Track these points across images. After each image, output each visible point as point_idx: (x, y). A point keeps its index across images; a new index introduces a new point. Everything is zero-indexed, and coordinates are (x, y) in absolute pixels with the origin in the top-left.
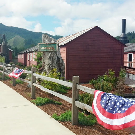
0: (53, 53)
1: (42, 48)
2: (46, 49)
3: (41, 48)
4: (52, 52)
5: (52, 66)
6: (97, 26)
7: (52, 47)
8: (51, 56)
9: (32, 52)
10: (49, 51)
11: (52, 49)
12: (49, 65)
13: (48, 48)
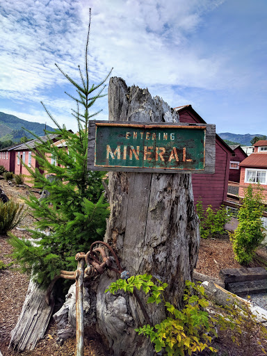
0: (176, 181)
1: (118, 150)
2: (141, 157)
3: (109, 149)
4: (173, 175)
5: (169, 255)
6: (190, 106)
7: (180, 152)
8: (166, 201)
9: (27, 150)
10: (158, 168)
11: (178, 164)
12: (149, 245)
13: (153, 156)
